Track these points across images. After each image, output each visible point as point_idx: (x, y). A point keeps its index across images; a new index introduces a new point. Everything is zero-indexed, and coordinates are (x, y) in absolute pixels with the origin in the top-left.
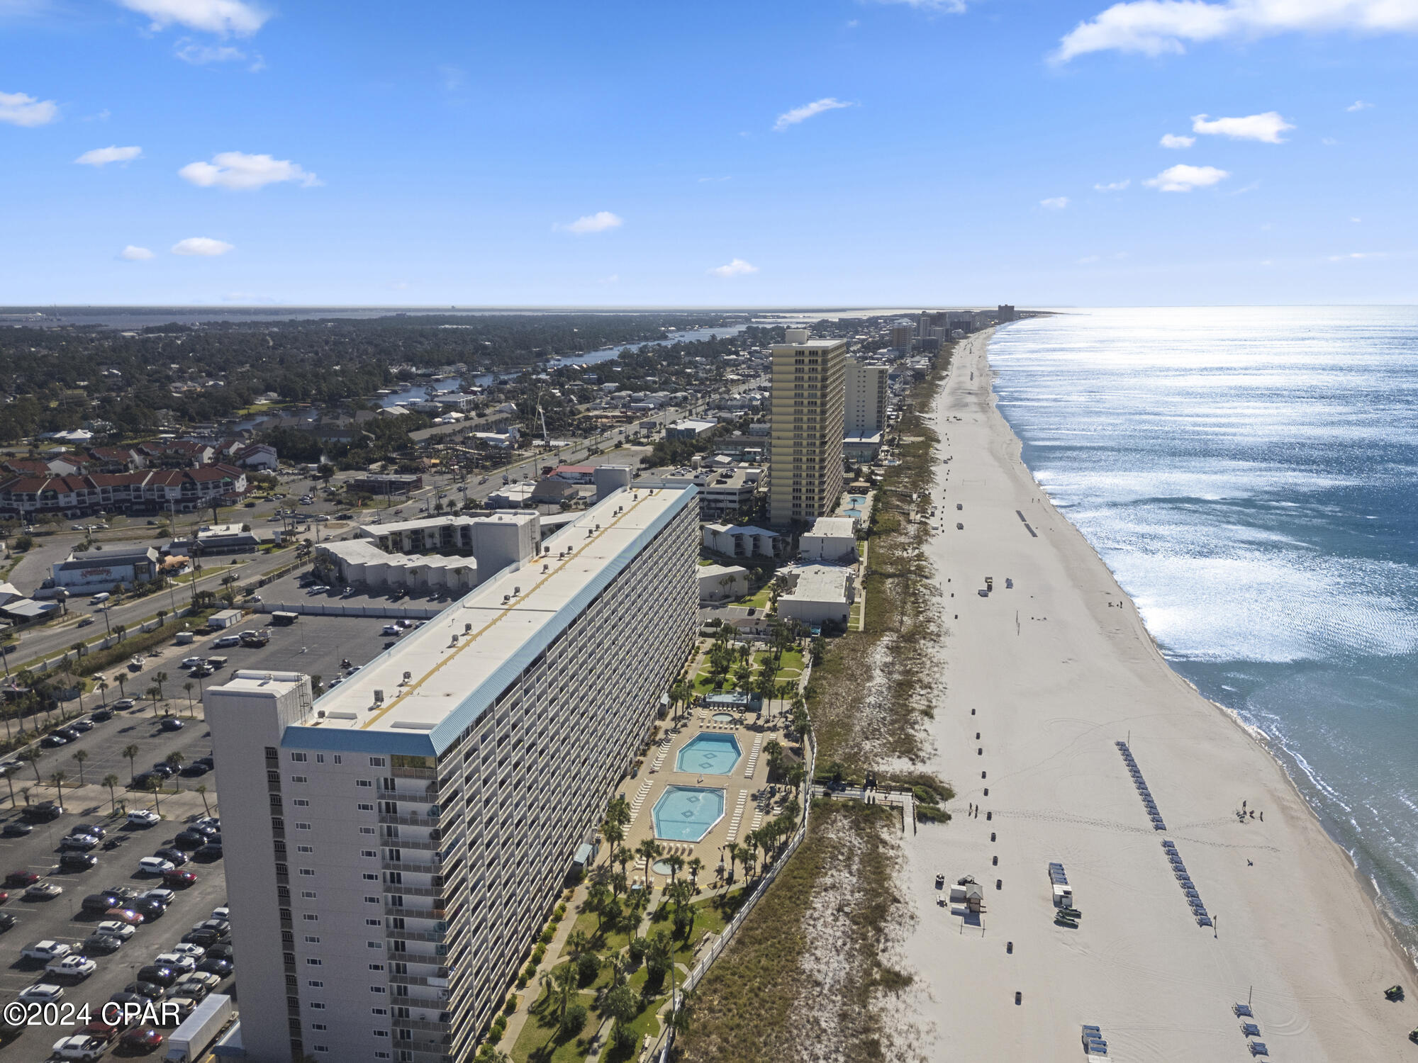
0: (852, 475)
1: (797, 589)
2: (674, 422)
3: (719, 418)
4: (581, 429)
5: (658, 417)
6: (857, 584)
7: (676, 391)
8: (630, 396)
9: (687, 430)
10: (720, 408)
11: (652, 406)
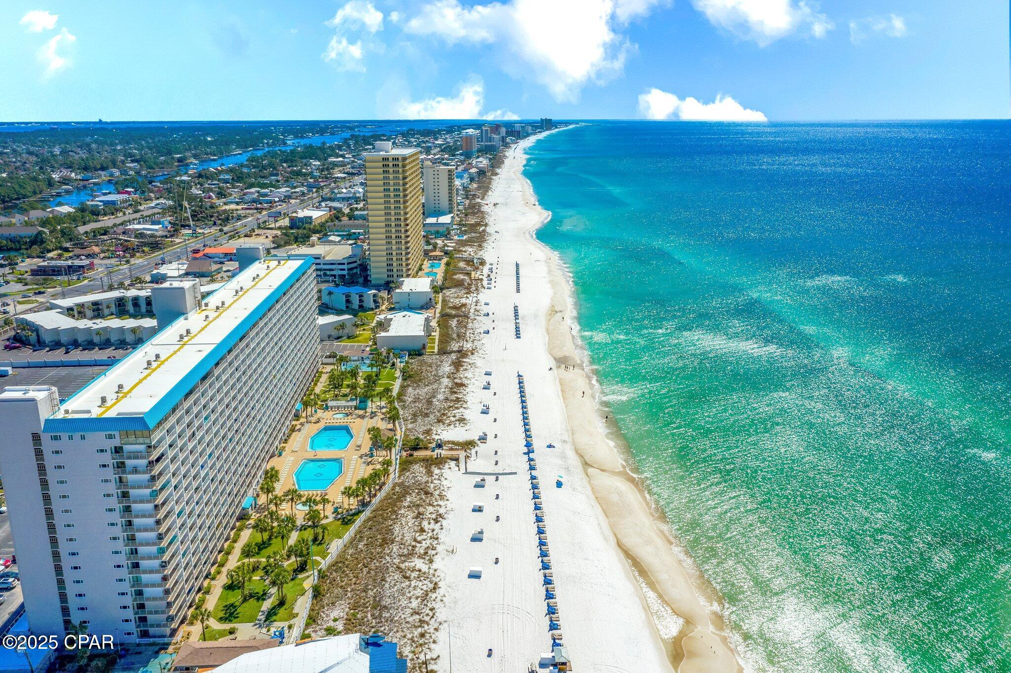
0: (430, 247)
1: (390, 328)
2: (296, 212)
3: (330, 207)
4: (220, 219)
5: (281, 208)
6: (434, 324)
7: (295, 187)
8: (258, 192)
9: (306, 217)
10: (330, 199)
11: (277, 199)
